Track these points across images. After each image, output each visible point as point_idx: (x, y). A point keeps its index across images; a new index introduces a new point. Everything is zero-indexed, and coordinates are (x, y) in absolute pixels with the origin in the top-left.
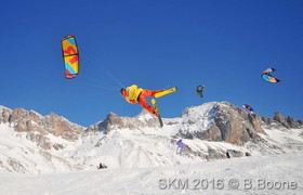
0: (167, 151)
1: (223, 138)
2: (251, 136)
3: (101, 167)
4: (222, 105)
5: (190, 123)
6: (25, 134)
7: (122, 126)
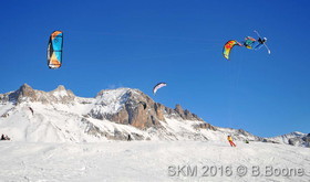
0: (77, 128)
1: (130, 122)
2: (153, 123)
4: (134, 92)
5: (103, 104)
7: (34, 99)
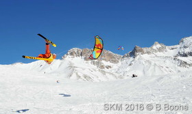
3: (134, 76)
6: (90, 61)
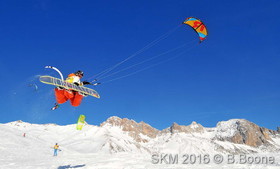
1: (244, 142)
4: (241, 121)
5: (222, 131)
7: (181, 131)
